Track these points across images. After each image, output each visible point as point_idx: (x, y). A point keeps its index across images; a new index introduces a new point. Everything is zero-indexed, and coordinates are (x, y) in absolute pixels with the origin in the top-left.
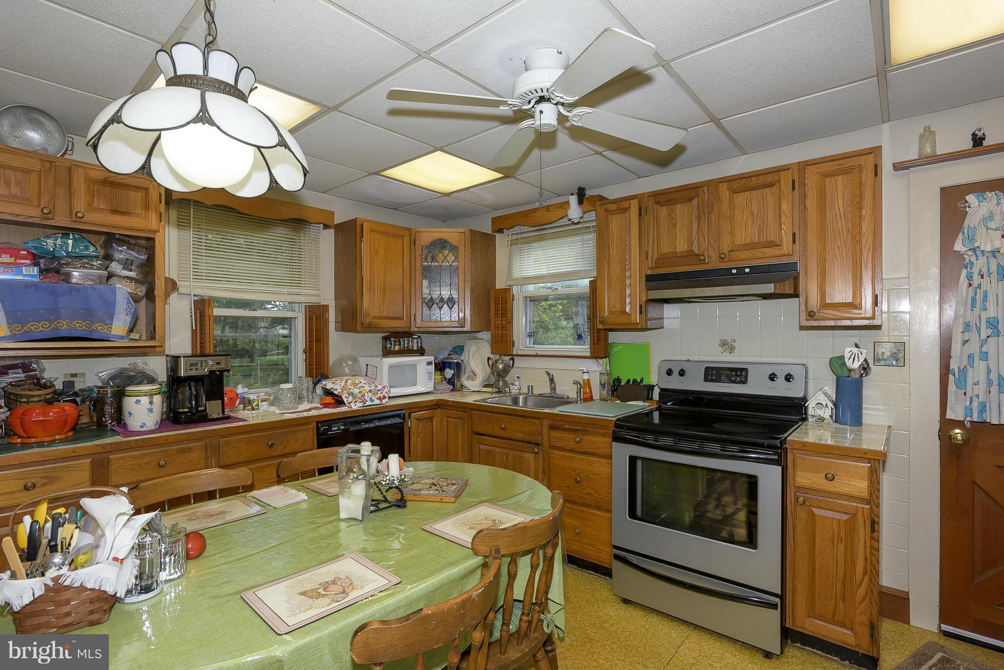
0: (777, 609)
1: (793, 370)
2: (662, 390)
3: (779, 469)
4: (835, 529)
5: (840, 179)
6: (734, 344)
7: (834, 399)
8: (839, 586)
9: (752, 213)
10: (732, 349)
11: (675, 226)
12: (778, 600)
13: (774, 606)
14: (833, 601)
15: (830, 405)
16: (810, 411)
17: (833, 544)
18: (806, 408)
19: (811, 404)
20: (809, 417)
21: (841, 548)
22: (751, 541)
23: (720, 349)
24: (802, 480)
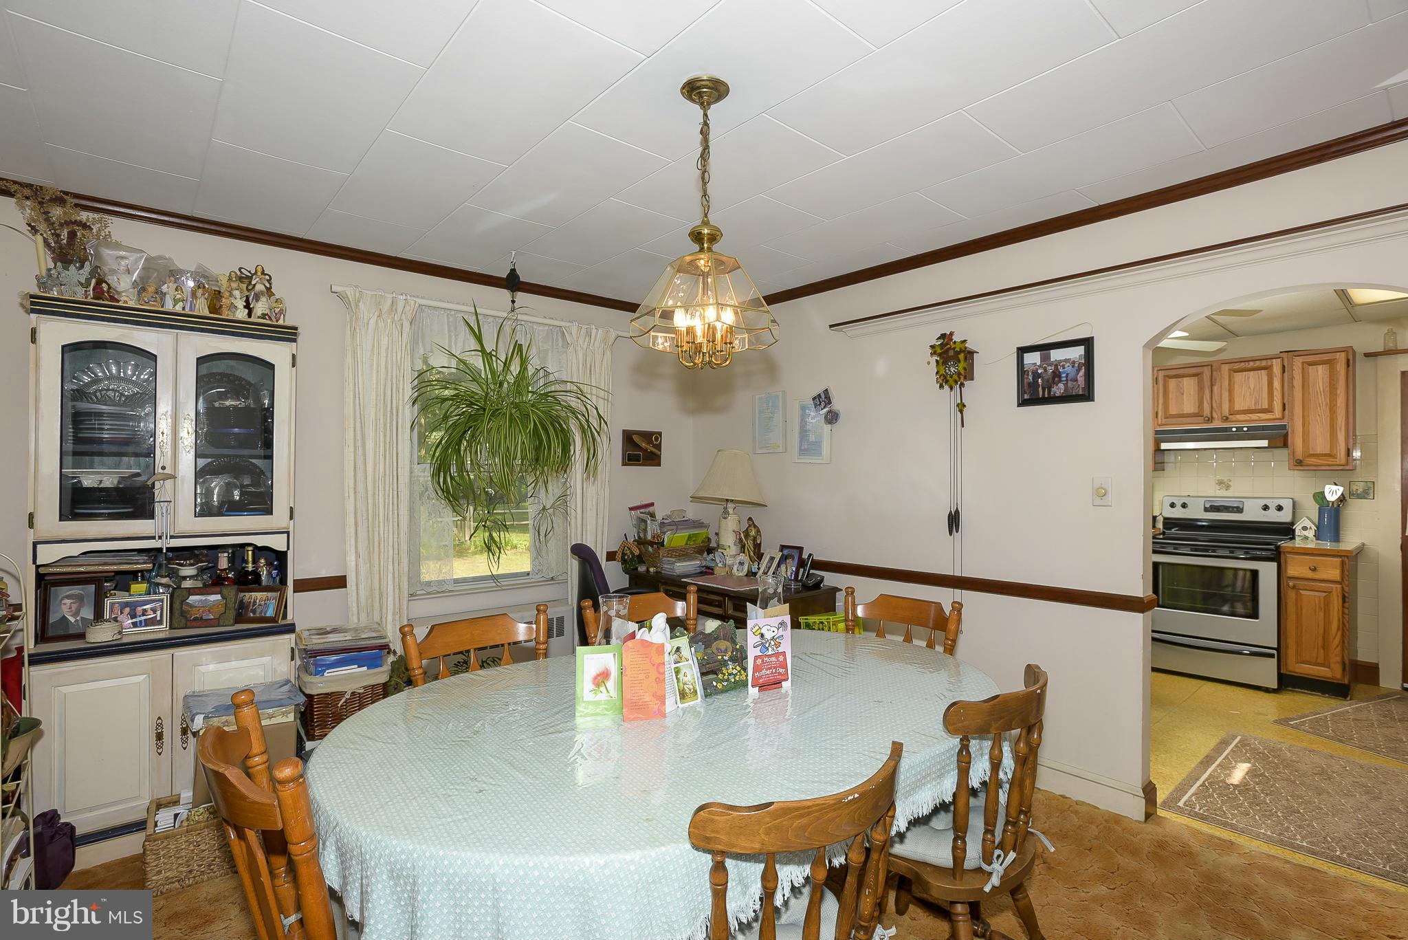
0: (1274, 657)
1: (1282, 503)
2: (1165, 519)
3: (1275, 564)
4: (1317, 602)
5: (1320, 367)
6: (1229, 483)
7: (1317, 524)
8: (1320, 639)
9: (1250, 388)
10: (1228, 487)
11: (1183, 394)
12: (1275, 652)
13: (1272, 656)
14: (1316, 650)
15: (1314, 528)
16: (1297, 532)
17: (1315, 612)
18: (1294, 531)
19: (1298, 528)
20: (1296, 537)
21: (1322, 614)
22: (1254, 615)
23: (1218, 487)
24: (1291, 572)
